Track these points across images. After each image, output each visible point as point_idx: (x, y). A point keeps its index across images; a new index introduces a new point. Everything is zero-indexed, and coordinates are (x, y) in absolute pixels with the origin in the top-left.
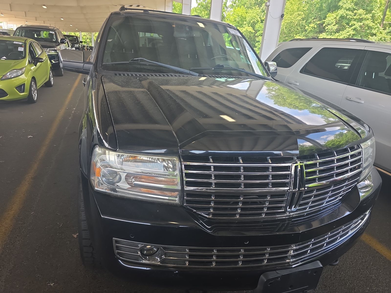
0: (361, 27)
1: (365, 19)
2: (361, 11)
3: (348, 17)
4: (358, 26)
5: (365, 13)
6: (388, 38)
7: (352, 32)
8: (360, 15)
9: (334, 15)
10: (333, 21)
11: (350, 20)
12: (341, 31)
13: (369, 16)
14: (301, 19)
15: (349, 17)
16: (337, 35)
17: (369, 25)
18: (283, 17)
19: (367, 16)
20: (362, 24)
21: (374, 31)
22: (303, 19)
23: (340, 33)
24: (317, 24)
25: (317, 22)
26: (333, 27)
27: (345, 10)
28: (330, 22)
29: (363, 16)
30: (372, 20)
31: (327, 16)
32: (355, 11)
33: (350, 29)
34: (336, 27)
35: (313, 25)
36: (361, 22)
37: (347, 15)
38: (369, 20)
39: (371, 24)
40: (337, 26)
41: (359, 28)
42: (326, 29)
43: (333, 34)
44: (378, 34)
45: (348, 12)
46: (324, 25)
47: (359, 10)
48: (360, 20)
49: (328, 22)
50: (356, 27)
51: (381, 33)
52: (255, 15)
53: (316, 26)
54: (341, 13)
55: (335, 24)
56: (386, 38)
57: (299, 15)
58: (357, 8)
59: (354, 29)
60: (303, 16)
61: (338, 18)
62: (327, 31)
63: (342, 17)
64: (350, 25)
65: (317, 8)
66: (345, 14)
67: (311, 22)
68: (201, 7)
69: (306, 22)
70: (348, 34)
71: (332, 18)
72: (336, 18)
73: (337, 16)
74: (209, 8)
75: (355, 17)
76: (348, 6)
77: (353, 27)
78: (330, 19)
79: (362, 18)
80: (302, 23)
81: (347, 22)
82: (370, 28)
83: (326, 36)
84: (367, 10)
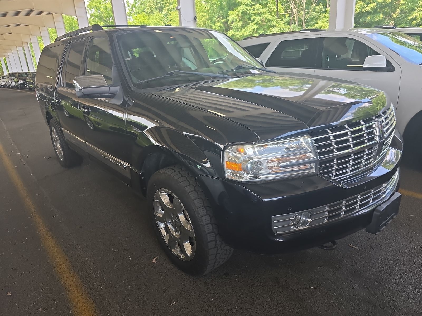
0: (261, 20)
1: (263, 13)
2: (258, 6)
3: (248, 12)
4: (259, 20)
5: (262, 7)
6: (286, 28)
7: (256, 27)
8: (258, 10)
9: (236, 12)
10: (237, 18)
11: (251, 15)
12: (246, 26)
13: (266, 10)
14: (206, 20)
15: (250, 12)
16: (243, 31)
17: (268, 18)
18: (196, 19)
19: (264, 9)
20: (261, 18)
21: (274, 23)
22: (208, 19)
23: (245, 29)
24: (222, 22)
25: (222, 21)
26: (238, 23)
27: (245, 6)
28: (234, 19)
29: (261, 10)
30: (269, 13)
31: (229, 14)
32: (253, 6)
33: (253, 24)
34: (240, 24)
35: (219, 23)
36: (260, 16)
37: (247, 10)
38: (267, 13)
39: (270, 17)
40: (241, 22)
41: (260, 22)
42: (232, 26)
43: (240, 30)
44: (277, 25)
45: (247, 7)
46: (229, 22)
47: (256, 5)
48: (259, 14)
49: (232, 19)
50: (257, 21)
51: (279, 24)
52: (158, 21)
53: (222, 25)
54: (242, 9)
55: (239, 20)
56: (285, 28)
57: (203, 16)
58: (254, 4)
59: (257, 24)
60: (207, 16)
61: (240, 14)
62: (233, 28)
63: (244, 13)
64: (252, 19)
65: (218, 7)
66: (245, 9)
67: (215, 21)
68: (94, 18)
69: (211, 22)
70: (253, 28)
71: (235, 15)
72: (238, 15)
73: (239, 12)
74: (104, 18)
75: (254, 12)
76: (246, 2)
77: (255, 22)
78: (234, 17)
79: (260, 12)
80: (208, 23)
81: (248, 17)
82: (269, 21)
83: (235, 33)
84: (263, 4)
